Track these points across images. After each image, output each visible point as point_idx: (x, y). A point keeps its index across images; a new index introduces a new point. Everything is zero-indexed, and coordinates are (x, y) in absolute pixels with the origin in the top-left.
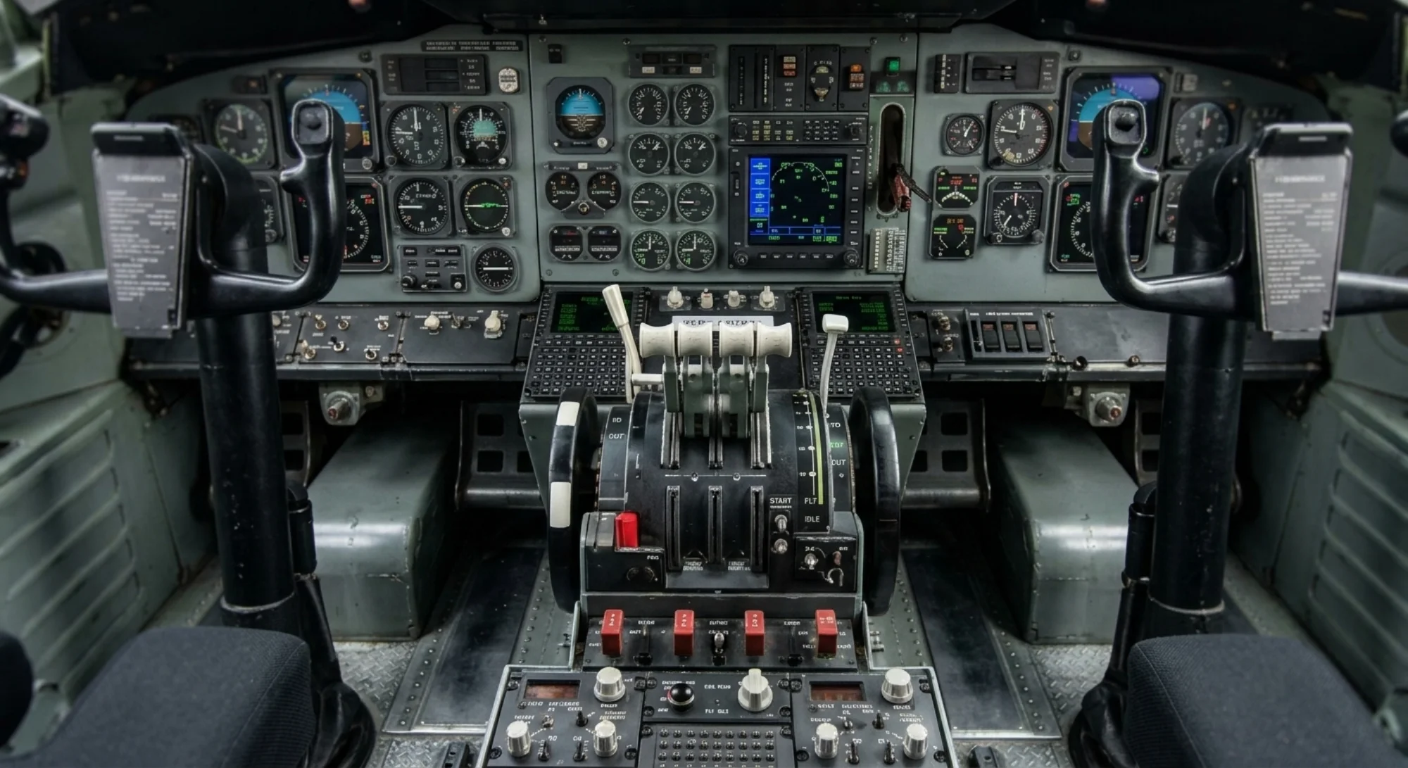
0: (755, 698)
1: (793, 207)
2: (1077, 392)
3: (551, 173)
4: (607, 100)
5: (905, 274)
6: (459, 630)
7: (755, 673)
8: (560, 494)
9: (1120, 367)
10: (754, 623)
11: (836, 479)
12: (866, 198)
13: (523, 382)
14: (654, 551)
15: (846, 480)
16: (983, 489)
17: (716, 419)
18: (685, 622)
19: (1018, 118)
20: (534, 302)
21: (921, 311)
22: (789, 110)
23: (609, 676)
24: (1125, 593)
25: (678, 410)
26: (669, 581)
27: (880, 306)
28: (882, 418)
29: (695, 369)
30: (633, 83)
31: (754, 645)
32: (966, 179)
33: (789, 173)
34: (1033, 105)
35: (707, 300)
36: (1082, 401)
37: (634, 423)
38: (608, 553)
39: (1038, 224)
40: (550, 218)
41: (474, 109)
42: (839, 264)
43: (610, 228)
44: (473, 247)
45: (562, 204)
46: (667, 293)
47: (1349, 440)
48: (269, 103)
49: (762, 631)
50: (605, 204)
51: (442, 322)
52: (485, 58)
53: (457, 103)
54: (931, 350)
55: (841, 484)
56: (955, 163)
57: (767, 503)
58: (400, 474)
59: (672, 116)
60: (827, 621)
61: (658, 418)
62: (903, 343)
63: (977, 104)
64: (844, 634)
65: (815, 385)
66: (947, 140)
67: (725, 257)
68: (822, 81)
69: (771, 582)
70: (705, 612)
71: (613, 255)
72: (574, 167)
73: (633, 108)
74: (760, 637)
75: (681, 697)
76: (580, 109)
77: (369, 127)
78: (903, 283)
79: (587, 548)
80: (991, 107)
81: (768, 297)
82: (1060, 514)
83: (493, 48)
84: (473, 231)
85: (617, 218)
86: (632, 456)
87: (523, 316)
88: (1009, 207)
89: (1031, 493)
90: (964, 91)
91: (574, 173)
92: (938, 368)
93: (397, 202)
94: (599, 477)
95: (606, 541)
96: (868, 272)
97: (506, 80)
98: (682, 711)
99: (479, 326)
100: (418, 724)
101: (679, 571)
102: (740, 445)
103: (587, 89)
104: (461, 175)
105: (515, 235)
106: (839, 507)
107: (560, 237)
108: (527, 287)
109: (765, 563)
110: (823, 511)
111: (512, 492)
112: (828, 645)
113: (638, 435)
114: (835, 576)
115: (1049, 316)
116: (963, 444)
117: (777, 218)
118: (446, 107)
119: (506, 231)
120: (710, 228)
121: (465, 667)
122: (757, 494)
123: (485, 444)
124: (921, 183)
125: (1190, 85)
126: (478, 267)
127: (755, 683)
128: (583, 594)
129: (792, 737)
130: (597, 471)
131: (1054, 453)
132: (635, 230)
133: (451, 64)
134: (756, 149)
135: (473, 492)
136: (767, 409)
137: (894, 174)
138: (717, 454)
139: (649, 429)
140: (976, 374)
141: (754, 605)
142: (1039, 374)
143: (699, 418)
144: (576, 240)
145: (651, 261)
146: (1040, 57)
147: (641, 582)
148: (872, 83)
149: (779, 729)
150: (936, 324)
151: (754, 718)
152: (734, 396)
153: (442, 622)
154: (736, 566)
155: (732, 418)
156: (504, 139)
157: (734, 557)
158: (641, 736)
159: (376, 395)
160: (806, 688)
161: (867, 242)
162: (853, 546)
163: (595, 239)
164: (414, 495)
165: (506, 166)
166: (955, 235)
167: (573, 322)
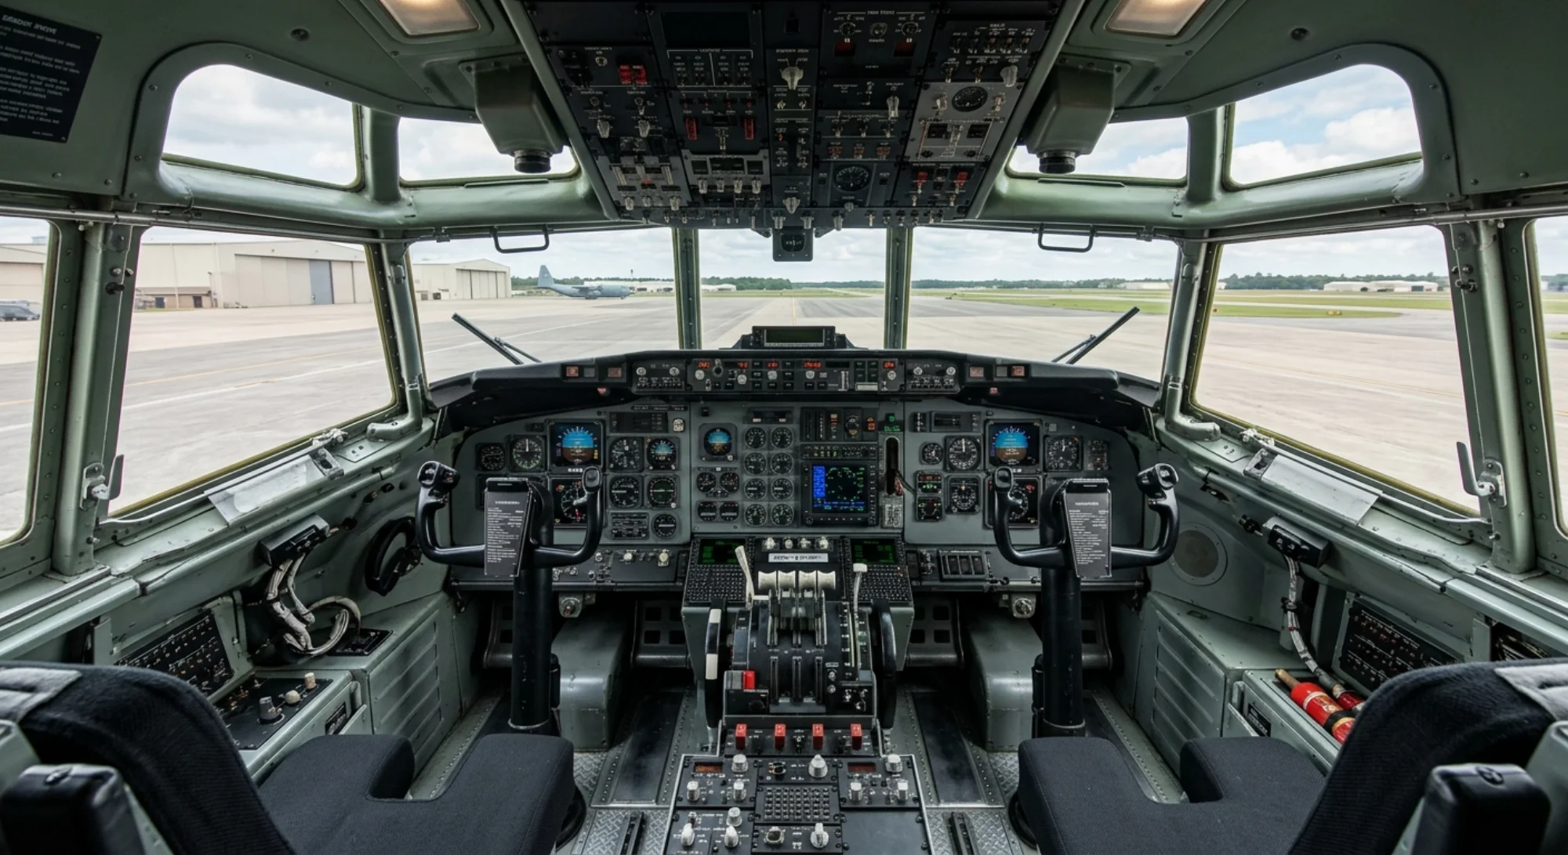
0: (817, 770)
1: (838, 492)
2: (1005, 597)
3: (699, 472)
4: (733, 435)
5: (903, 529)
6: (633, 745)
7: (818, 756)
8: (712, 660)
9: (1029, 583)
10: (818, 730)
11: (862, 652)
12: (879, 488)
13: (682, 593)
14: (763, 692)
15: (867, 653)
16: (958, 652)
17: (797, 619)
18: (780, 730)
19: (961, 445)
20: (688, 544)
21: (913, 549)
22: (834, 440)
23: (740, 759)
24: (1034, 718)
25: (777, 615)
26: (773, 709)
27: (888, 548)
28: (887, 618)
29: (786, 594)
30: (746, 427)
31: (818, 741)
32: (935, 477)
33: (834, 474)
34: (968, 438)
35: (789, 544)
36: (1009, 602)
37: (753, 621)
38: (739, 693)
39: (977, 502)
40: (698, 497)
41: (658, 440)
42: (865, 524)
43: (733, 503)
44: (652, 514)
45: (706, 489)
46: (766, 539)
47: (1162, 627)
48: (545, 437)
49: (822, 735)
50: (731, 490)
51: (634, 557)
52: (666, 414)
53: (649, 437)
54: (919, 573)
55: (864, 654)
56: (927, 468)
57: (824, 665)
58: (600, 646)
59: (769, 444)
60: (857, 730)
61: (765, 620)
62: (901, 571)
63: (937, 437)
64: (866, 737)
65: (850, 599)
66: (924, 457)
67: (800, 519)
68: (853, 427)
69: (827, 708)
70: (791, 727)
71: (734, 517)
72: (714, 470)
73: (747, 438)
74: (821, 738)
75: (779, 770)
76: (719, 440)
77: (599, 449)
78: (903, 534)
79: (727, 691)
80: (945, 440)
81: (824, 543)
82: (1002, 671)
83: (671, 409)
84: (654, 505)
85: (736, 497)
86: (752, 640)
87: (680, 552)
88: (960, 492)
89: (985, 657)
90: (931, 431)
91: (713, 473)
92: (925, 583)
93: (611, 489)
94: (734, 651)
95: (737, 686)
96: (882, 527)
97: (677, 425)
98: (779, 778)
99: (656, 559)
100: (612, 801)
101: (776, 703)
102: (810, 634)
103: (723, 430)
104: (649, 474)
105: (678, 506)
106: (863, 668)
107: (703, 507)
108: (684, 536)
109: (823, 699)
110: (854, 671)
111: (665, 657)
112: (857, 742)
113: (755, 628)
114: (861, 705)
115: (987, 553)
116: (946, 626)
117: (829, 498)
118: (642, 439)
119: (673, 505)
120: (791, 503)
121: (639, 767)
122: (818, 661)
123: (649, 626)
124: (910, 481)
125: (1053, 428)
126: (656, 525)
127: (818, 763)
128: (724, 716)
129: (838, 791)
130: (731, 647)
131: (1001, 632)
132: (748, 504)
133: (648, 416)
134: (818, 462)
135: (641, 657)
136: (824, 614)
137: (894, 476)
138: (798, 639)
139: (761, 625)
140: (946, 587)
141: (818, 721)
142: (981, 587)
143: (788, 620)
144: (713, 509)
145: (756, 521)
146: (971, 414)
147: (757, 710)
148: (880, 426)
149: (831, 787)
150: (922, 558)
151: (817, 780)
152: (807, 608)
153: (623, 739)
154: (808, 700)
155: (806, 619)
156: (674, 457)
157: (807, 695)
158: (757, 790)
159: (591, 599)
160: (846, 767)
161: (880, 510)
162: (870, 689)
163: (723, 509)
164: (608, 659)
165: (676, 469)
166: (929, 508)
167: (710, 556)
